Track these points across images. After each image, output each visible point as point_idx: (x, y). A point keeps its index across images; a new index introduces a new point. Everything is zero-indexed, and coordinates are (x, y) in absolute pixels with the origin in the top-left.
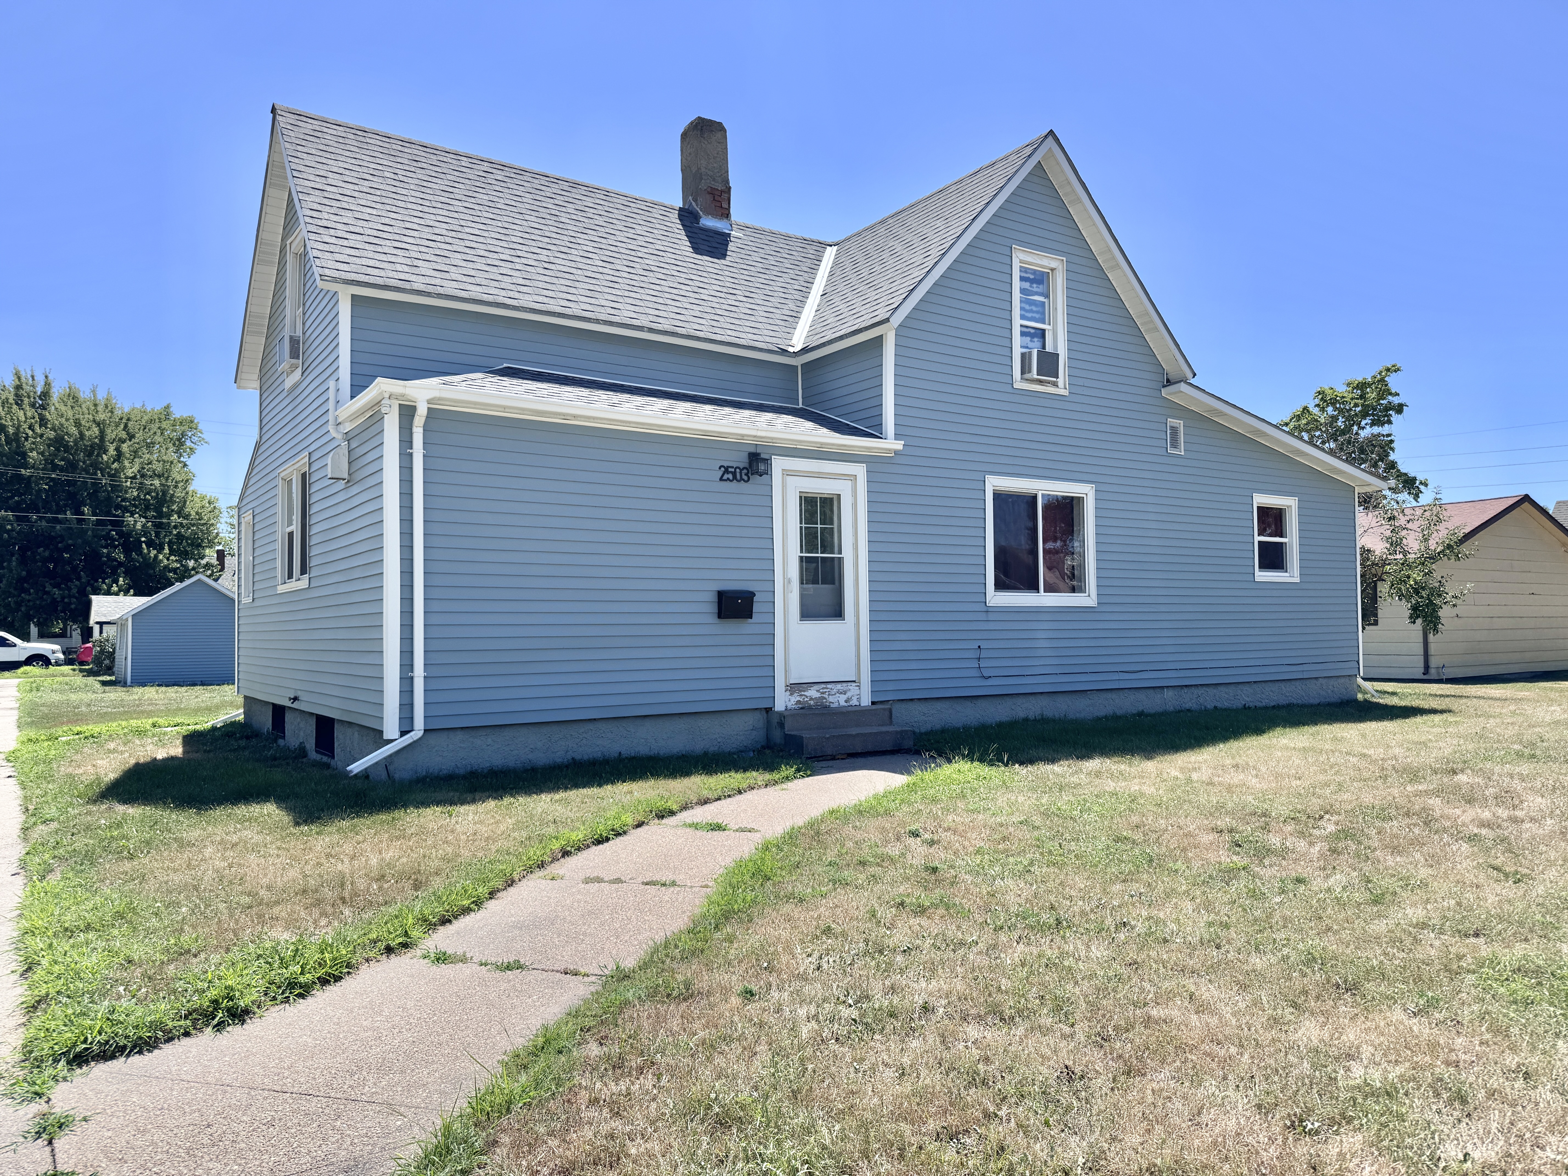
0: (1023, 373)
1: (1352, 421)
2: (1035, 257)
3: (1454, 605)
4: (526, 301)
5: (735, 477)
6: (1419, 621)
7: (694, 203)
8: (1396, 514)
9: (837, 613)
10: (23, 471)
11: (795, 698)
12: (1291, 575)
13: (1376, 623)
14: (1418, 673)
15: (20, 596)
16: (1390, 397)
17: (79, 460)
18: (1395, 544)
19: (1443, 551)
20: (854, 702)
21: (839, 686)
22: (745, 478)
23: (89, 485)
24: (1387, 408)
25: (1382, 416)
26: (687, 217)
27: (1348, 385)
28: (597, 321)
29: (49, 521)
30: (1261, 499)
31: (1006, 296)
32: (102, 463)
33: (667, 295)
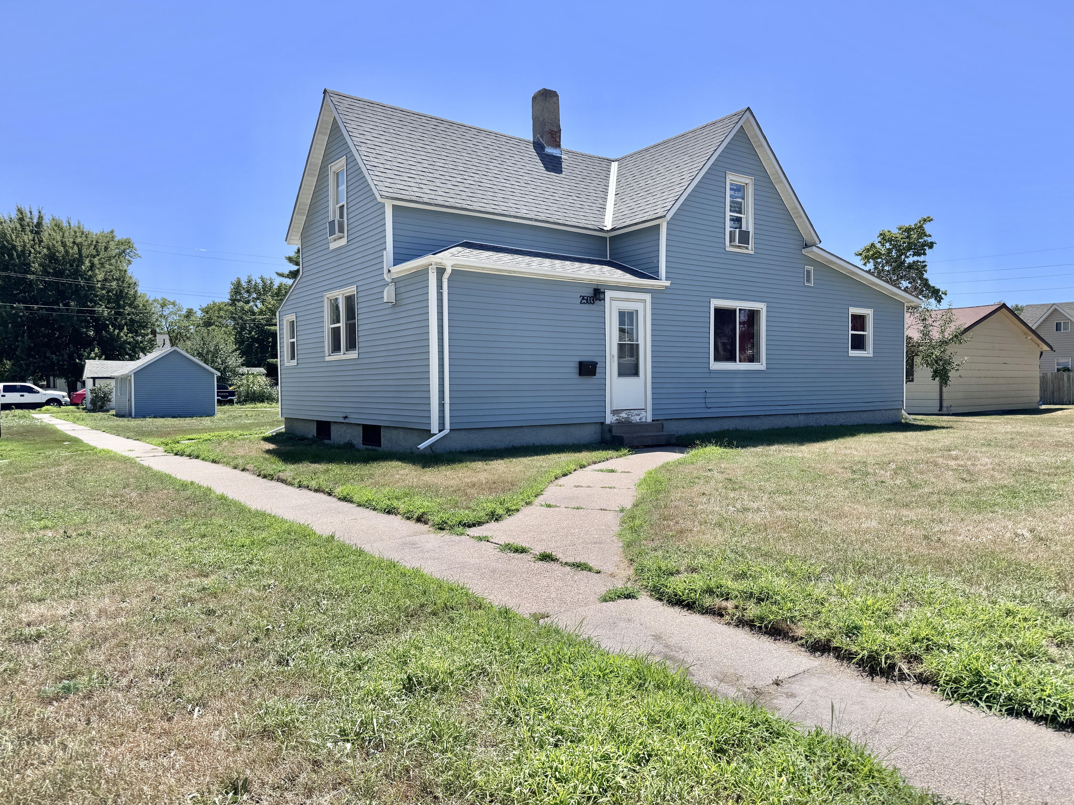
0: (730, 242)
1: (901, 252)
2: (738, 177)
3: (957, 370)
4: (476, 206)
5: (587, 302)
6: (937, 379)
7: (541, 139)
8: (927, 317)
9: (635, 372)
10: (29, 276)
11: (615, 418)
12: (868, 353)
13: (912, 381)
14: (936, 410)
15: (28, 360)
16: (925, 238)
17: (67, 269)
18: (926, 334)
19: (952, 338)
20: (644, 420)
21: (636, 412)
22: (592, 302)
23: (73, 286)
24: (923, 245)
25: (920, 250)
26: (538, 147)
27: (900, 229)
28: (510, 216)
29: (47, 310)
30: (854, 310)
31: (723, 200)
32: (81, 271)
33: (540, 199)
